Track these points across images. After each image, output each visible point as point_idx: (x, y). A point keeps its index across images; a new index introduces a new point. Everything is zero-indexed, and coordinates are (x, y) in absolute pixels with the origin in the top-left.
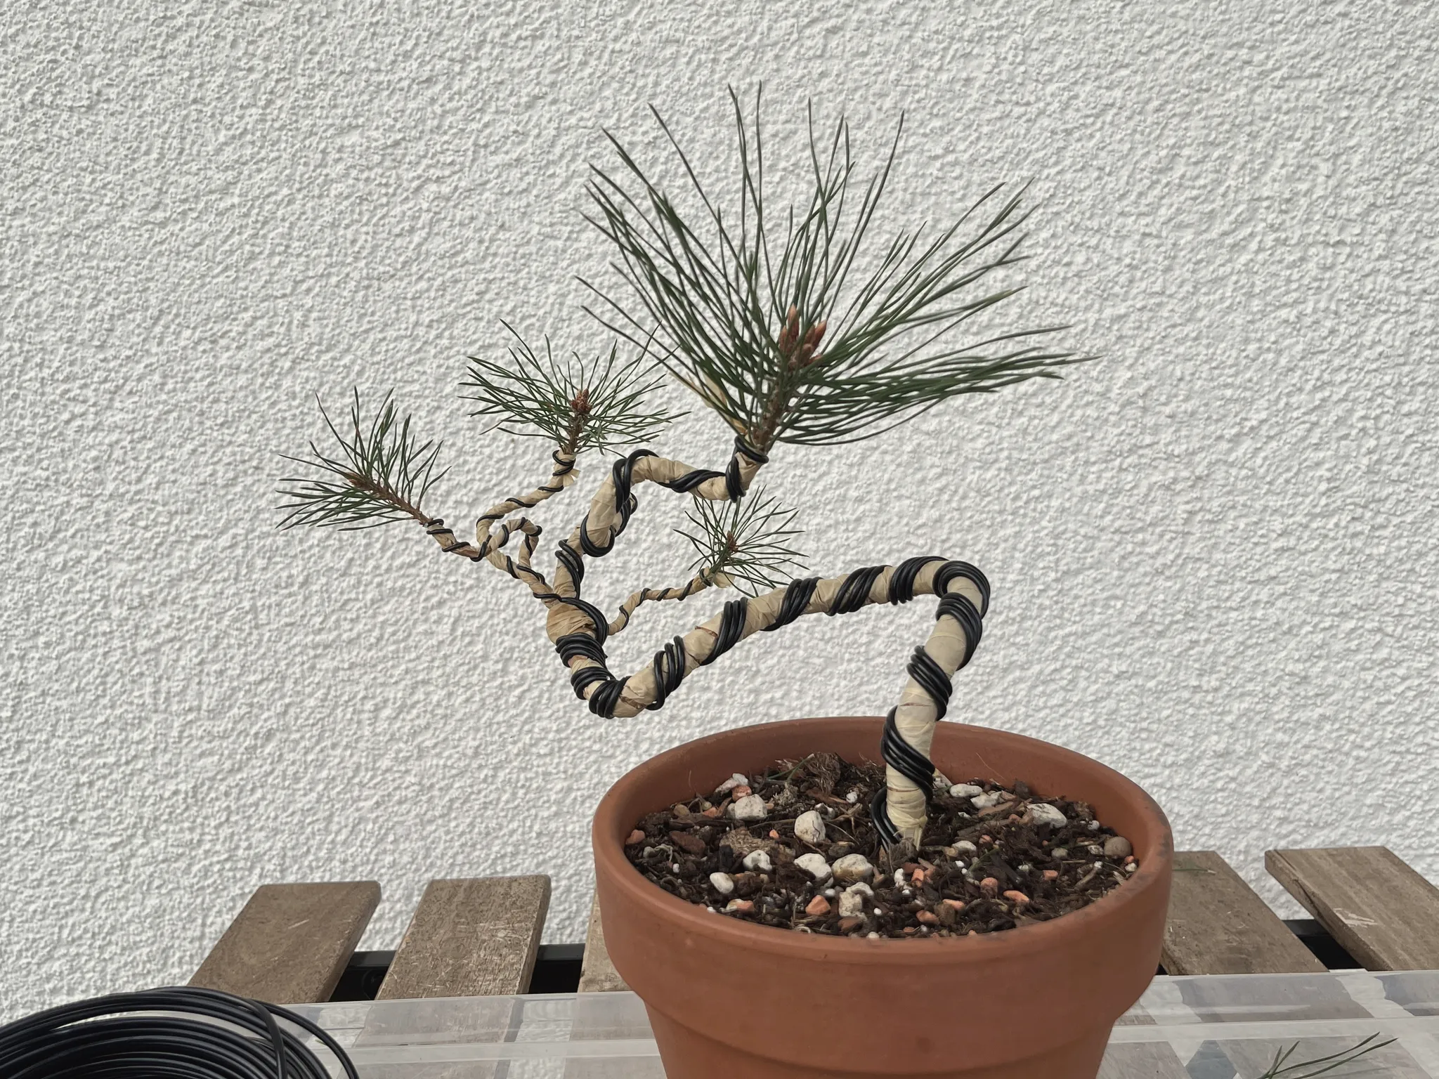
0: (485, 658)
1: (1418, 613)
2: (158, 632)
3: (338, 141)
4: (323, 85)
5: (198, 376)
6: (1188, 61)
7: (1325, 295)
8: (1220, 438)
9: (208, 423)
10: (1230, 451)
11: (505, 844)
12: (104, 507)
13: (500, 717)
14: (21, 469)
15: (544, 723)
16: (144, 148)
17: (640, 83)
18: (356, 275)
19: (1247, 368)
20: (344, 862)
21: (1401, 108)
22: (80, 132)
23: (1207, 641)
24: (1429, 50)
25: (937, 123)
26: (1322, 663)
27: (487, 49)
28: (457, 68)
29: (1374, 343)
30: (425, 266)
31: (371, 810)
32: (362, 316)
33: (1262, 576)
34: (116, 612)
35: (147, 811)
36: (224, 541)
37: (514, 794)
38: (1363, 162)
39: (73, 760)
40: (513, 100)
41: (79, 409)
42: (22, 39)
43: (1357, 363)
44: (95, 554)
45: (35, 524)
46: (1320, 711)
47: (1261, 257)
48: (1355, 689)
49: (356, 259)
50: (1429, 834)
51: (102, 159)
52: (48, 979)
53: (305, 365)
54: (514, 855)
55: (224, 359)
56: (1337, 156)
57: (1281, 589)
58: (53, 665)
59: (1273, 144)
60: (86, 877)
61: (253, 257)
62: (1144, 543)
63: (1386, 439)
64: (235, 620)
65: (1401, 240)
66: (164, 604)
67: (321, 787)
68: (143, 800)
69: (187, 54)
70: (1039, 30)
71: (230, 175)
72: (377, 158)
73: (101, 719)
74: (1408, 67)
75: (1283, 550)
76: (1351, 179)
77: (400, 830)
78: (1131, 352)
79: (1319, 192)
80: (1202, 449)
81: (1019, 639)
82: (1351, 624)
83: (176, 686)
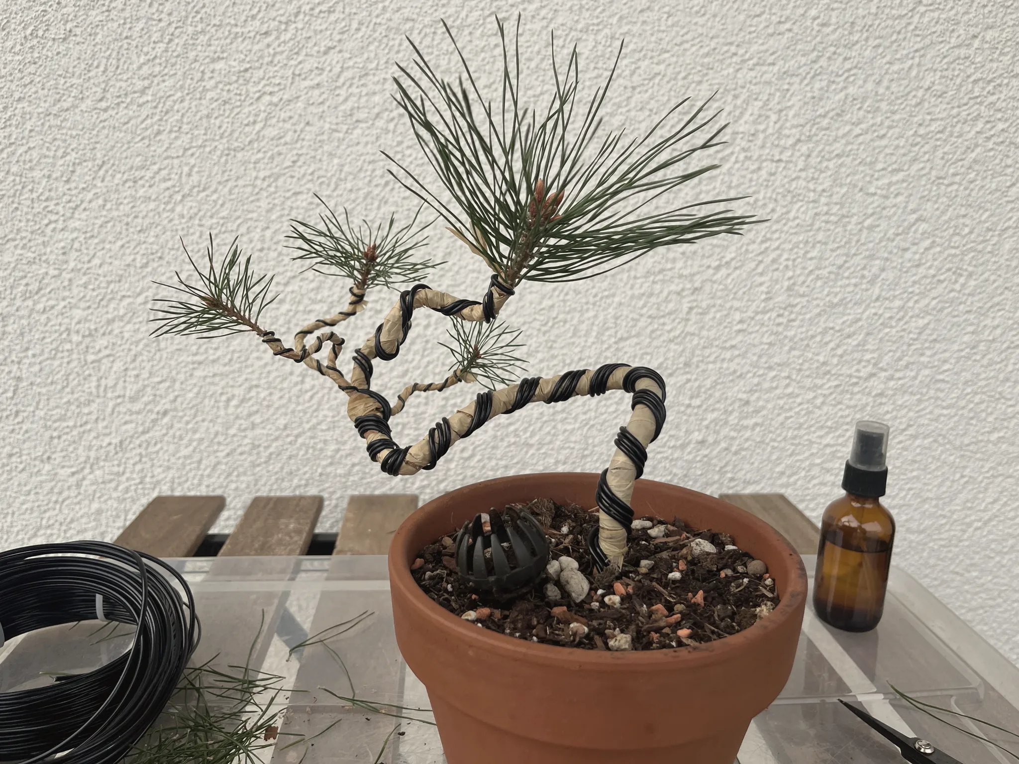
1: (809, 369)
2: (100, 351)
3: (212, 66)
4: (203, 32)
5: (126, 201)
6: (702, 51)
7: (770, 190)
8: (709, 267)
9: (131, 230)
10: (714, 274)
11: (301, 480)
12: (69, 276)
13: (300, 408)
14: (19, 251)
15: (325, 412)
16: (95, 64)
17: (391, 43)
18: (221, 147)
20: (208, 486)
21: (817, 85)
22: (58, 53)
23: (696, 380)
24: (835, 53)
26: (757, 394)
27: (301, 16)
28: (283, 27)
29: (795, 218)
30: (262, 144)
31: (224, 457)
32: (224, 172)
33: (728, 345)
34: (75, 338)
35: (93, 454)
36: (141, 299)
37: (307, 452)
38: (794, 116)
39: (49, 423)
40: (316, 48)
41: (54, 217)
43: (786, 228)
44: (62, 304)
45: (27, 285)
46: (754, 420)
47: (737, 166)
48: (774, 408)
49: (221, 138)
51: (71, 70)
53: (190, 198)
54: (306, 485)
55: (141, 192)
56: (781, 111)
57: (737, 352)
58: (36, 368)
59: (747, 102)
60: (56, 490)
61: (159, 133)
62: (664, 324)
63: (798, 272)
65: (813, 161)
66: (104, 334)
67: (195, 444)
68: (90, 448)
69: (123, 10)
70: (620, 27)
71: (146, 83)
72: (234, 78)
73: (65, 400)
74: (823, 62)
75: (740, 331)
76: (788, 125)
77: (241, 470)
79: (770, 131)
80: (698, 273)
82: (773, 374)
83: (111, 383)
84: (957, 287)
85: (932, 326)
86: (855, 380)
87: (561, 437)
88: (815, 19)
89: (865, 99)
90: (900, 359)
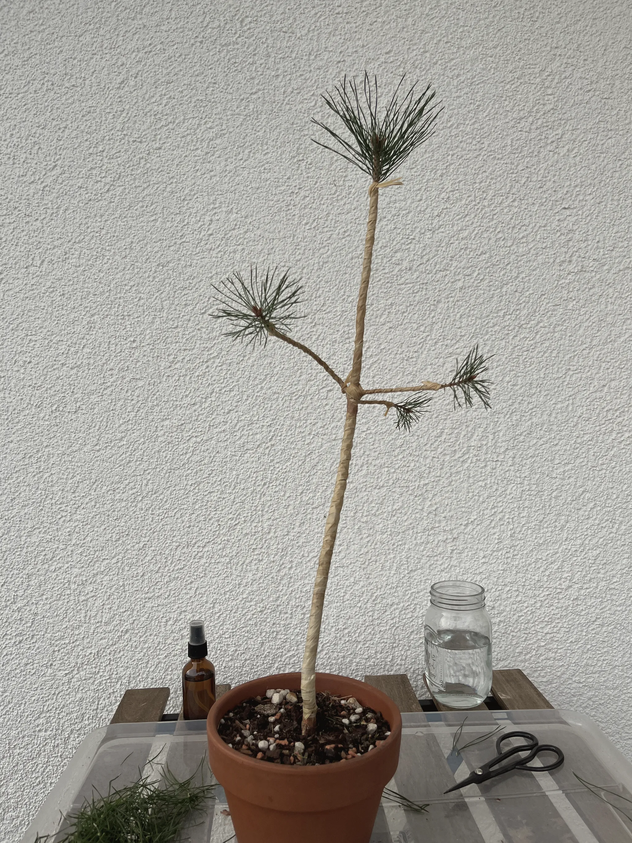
0: (207, 602)
1: (530, 584)
2: (88, 594)
3: (162, 424)
4: (157, 405)
5: (108, 502)
6: (445, 403)
7: (494, 478)
8: (461, 525)
9: (111, 519)
10: (465, 529)
12: (71, 549)
13: (211, 624)
14: (41, 535)
16: (93, 425)
17: (266, 406)
18: (166, 468)
19: (469, 501)
20: (153, 679)
21: (514, 418)
22: (71, 420)
24: (522, 400)
25: (364, 420)
26: (499, 602)
27: (214, 394)
28: (204, 400)
29: (510, 494)
30: (190, 465)
31: (164, 659)
32: (167, 482)
33: (478, 572)
34: (73, 586)
35: (79, 661)
36: (114, 560)
38: (503, 435)
39: (53, 642)
40: (223, 411)
41: (64, 514)
42: (53, 389)
43: (505, 500)
44: (67, 565)
45: (45, 555)
46: (499, 619)
47: (472, 465)
48: (511, 611)
49: (166, 463)
50: (538, 662)
51: (78, 429)
52: (38, 726)
53: (146, 499)
55: (117, 497)
56: (495, 433)
57: (484, 576)
58: (48, 606)
59: (474, 429)
60: (55, 686)
61: (130, 462)
62: (437, 560)
63: (516, 526)
64: (117, 589)
65: (517, 460)
66: (91, 583)
67: (145, 650)
68: (78, 656)
69: (111, 395)
71: (123, 434)
72: (175, 429)
73: (64, 626)
74: (516, 405)
75: (484, 563)
76: (500, 440)
77: (174, 666)
78: (430, 496)
79: (490, 444)
80: (455, 528)
81: (396, 594)
82: (508, 588)
83: (93, 613)
84: (614, 530)
85: (602, 555)
86: (559, 591)
87: (378, 636)
88: (508, 382)
89: (543, 425)
90: (585, 576)
